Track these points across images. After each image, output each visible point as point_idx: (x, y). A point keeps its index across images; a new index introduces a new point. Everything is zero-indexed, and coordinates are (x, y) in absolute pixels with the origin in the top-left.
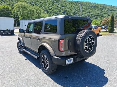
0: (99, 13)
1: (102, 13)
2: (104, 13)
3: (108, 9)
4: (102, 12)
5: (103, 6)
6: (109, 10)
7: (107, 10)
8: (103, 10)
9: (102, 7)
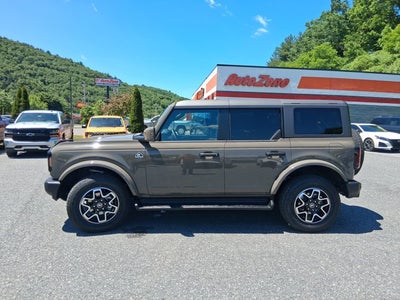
0: (13, 72)
1: (22, 73)
2: (31, 75)
3: (39, 62)
4: (22, 68)
5: (22, 47)
6: (43, 66)
7: (38, 65)
8: (25, 64)
9: (18, 53)
